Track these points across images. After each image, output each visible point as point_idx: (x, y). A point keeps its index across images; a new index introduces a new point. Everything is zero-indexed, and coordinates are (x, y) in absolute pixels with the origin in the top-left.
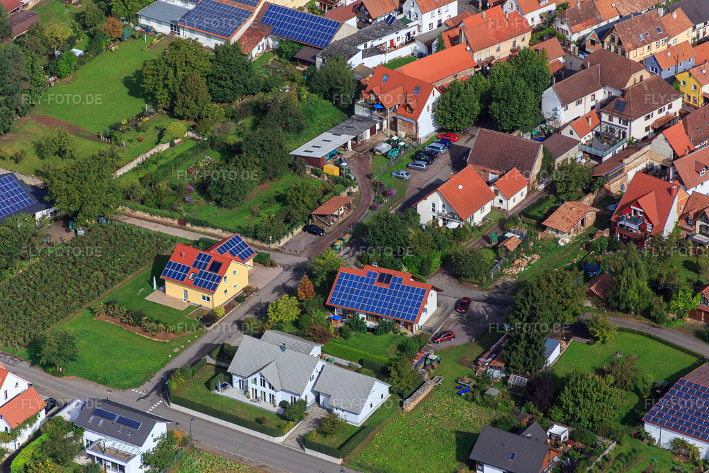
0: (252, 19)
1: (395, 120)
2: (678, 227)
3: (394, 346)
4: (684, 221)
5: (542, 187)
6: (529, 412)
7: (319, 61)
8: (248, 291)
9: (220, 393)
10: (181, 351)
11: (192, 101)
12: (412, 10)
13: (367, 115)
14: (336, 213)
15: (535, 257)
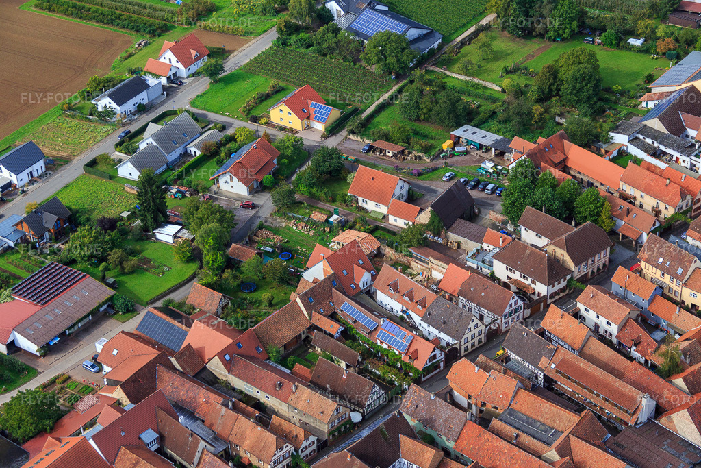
15: (312, 233)
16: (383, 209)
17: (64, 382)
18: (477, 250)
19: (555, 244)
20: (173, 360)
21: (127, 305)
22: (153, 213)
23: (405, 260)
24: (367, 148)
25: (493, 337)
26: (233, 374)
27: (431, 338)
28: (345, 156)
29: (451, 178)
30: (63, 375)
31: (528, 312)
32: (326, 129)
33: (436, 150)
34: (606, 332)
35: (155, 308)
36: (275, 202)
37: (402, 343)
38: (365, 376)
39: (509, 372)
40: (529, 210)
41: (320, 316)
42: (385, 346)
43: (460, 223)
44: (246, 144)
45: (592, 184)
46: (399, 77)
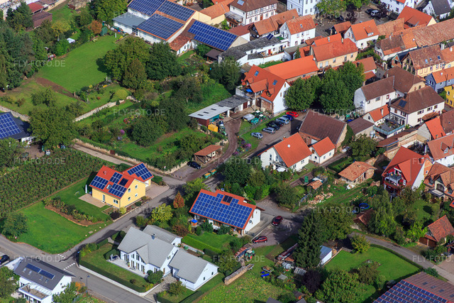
0: (183, 29)
1: (260, 100)
2: (423, 184)
3: (228, 242)
4: (427, 180)
5: (345, 151)
6: (303, 292)
7: (220, 59)
8: (144, 199)
9: (112, 262)
10: (94, 233)
11: (134, 77)
12: (285, 32)
13: (243, 95)
14: (210, 155)
15: (330, 194)
16: (306, 161)
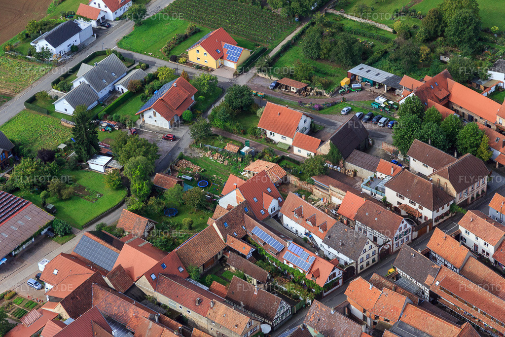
15: (226, 163)
16: (289, 141)
17: (11, 297)
18: (371, 178)
19: (439, 174)
20: (106, 279)
21: (65, 229)
22: (86, 146)
23: (308, 187)
24: (274, 85)
25: (386, 256)
26: (158, 292)
27: (331, 257)
28: (254, 92)
29: (349, 112)
30: (10, 292)
31: (416, 234)
32: (237, 67)
33: (335, 86)
34: (484, 252)
35: (90, 232)
36: (193, 135)
37: (306, 264)
38: (274, 293)
39: (399, 289)
40: (416, 143)
41: (234, 239)
42: (291, 266)
43: (357, 154)
44: (167, 82)
45: (473, 117)
46: (302, 19)
